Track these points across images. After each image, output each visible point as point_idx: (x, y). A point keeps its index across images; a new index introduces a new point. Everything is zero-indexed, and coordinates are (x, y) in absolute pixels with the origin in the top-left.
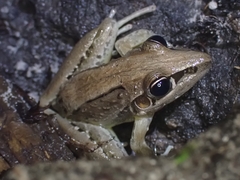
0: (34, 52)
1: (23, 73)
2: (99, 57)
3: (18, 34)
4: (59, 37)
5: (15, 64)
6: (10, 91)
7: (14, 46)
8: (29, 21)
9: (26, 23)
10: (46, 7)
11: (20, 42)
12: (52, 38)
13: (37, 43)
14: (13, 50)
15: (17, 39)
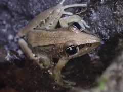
2: (51, 24)
3: (4, 22)
4: (24, 19)
15: (4, 25)
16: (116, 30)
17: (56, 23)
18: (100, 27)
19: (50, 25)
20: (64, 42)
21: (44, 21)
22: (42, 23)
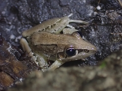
0: (18, 31)
1: (14, 40)
3: (10, 23)
4: (30, 24)
5: (10, 36)
6: (10, 47)
7: (9, 28)
8: (15, 17)
9: (14, 18)
10: (24, 11)
11: (11, 27)
12: (27, 24)
13: (19, 27)
14: (8, 30)
15: (10, 25)
16: (109, 49)
17: (60, 31)
18: (96, 43)
19: (54, 31)
20: (67, 44)
21: (50, 26)
22: (48, 27)
